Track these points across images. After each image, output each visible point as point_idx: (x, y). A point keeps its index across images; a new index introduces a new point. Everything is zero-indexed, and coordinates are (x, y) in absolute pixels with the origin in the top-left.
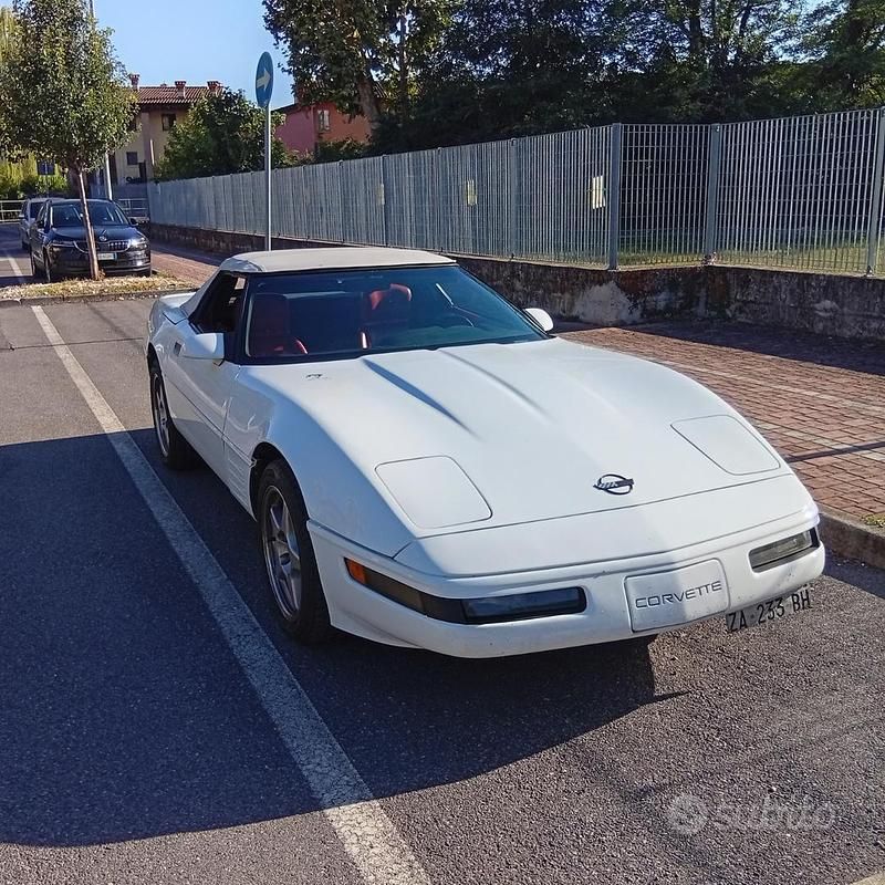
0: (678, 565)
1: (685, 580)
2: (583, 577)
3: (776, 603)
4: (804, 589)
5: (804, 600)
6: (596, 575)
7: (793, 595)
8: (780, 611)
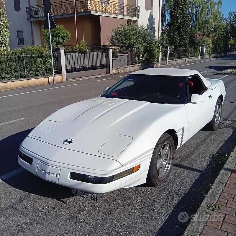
0: (49, 165)
1: (49, 169)
2: (34, 157)
3: (86, 193)
4: (96, 195)
5: (95, 198)
6: (36, 158)
7: (92, 195)
8: (87, 196)
